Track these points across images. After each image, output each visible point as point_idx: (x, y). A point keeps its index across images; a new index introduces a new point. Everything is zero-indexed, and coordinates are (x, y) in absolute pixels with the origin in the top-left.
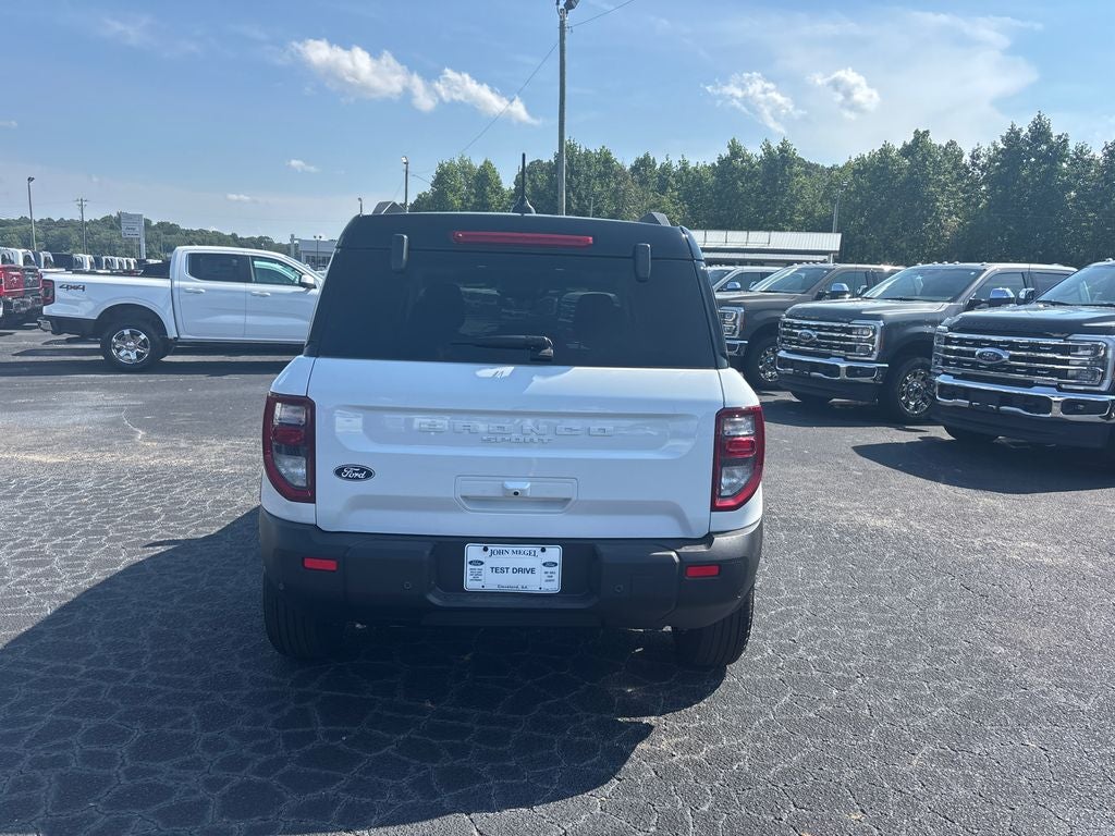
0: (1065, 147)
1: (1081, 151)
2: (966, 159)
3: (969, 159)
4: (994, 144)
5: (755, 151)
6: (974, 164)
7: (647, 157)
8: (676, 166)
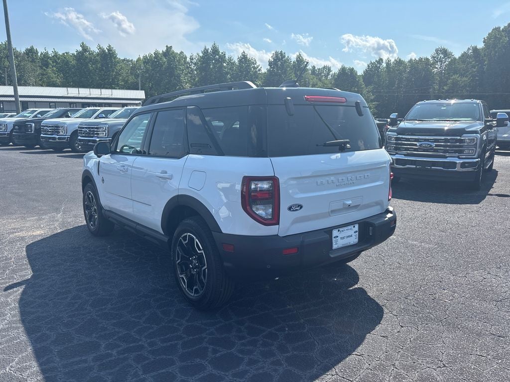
0: (225, 57)
1: (230, 59)
2: (188, 60)
3: (189, 60)
4: (198, 54)
5: (94, 49)
6: (191, 62)
7: (32, 48)
8: (51, 54)
